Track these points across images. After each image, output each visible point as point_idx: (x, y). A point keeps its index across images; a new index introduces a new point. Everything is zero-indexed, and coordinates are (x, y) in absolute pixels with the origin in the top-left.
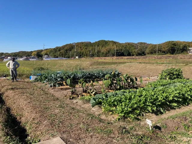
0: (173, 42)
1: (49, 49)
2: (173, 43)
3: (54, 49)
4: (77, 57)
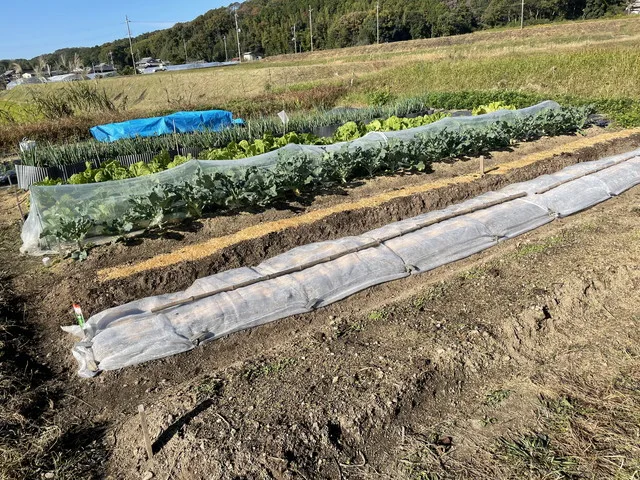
1: (153, 33)
3: (169, 31)
4: (248, 56)
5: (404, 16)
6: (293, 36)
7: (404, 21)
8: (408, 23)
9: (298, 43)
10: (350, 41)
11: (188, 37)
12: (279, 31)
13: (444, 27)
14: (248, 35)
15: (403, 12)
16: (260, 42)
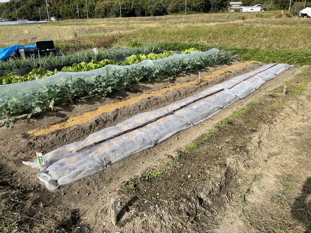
4: (53, 19)
5: (132, 5)
6: (76, 10)
7: (132, 7)
8: (134, 9)
9: (80, 14)
10: (106, 15)
11: (18, 7)
12: (69, 7)
13: (151, 12)
14: (52, 8)
15: (131, 3)
16: (59, 12)
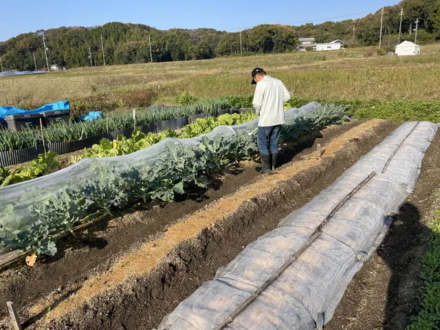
0: (268, 26)
2: (268, 29)
4: (54, 67)
5: (166, 46)
6: (88, 55)
7: (167, 49)
8: (169, 51)
9: (93, 60)
10: (131, 60)
12: (77, 51)
13: (193, 54)
14: (53, 53)
15: (165, 44)
16: (63, 58)
